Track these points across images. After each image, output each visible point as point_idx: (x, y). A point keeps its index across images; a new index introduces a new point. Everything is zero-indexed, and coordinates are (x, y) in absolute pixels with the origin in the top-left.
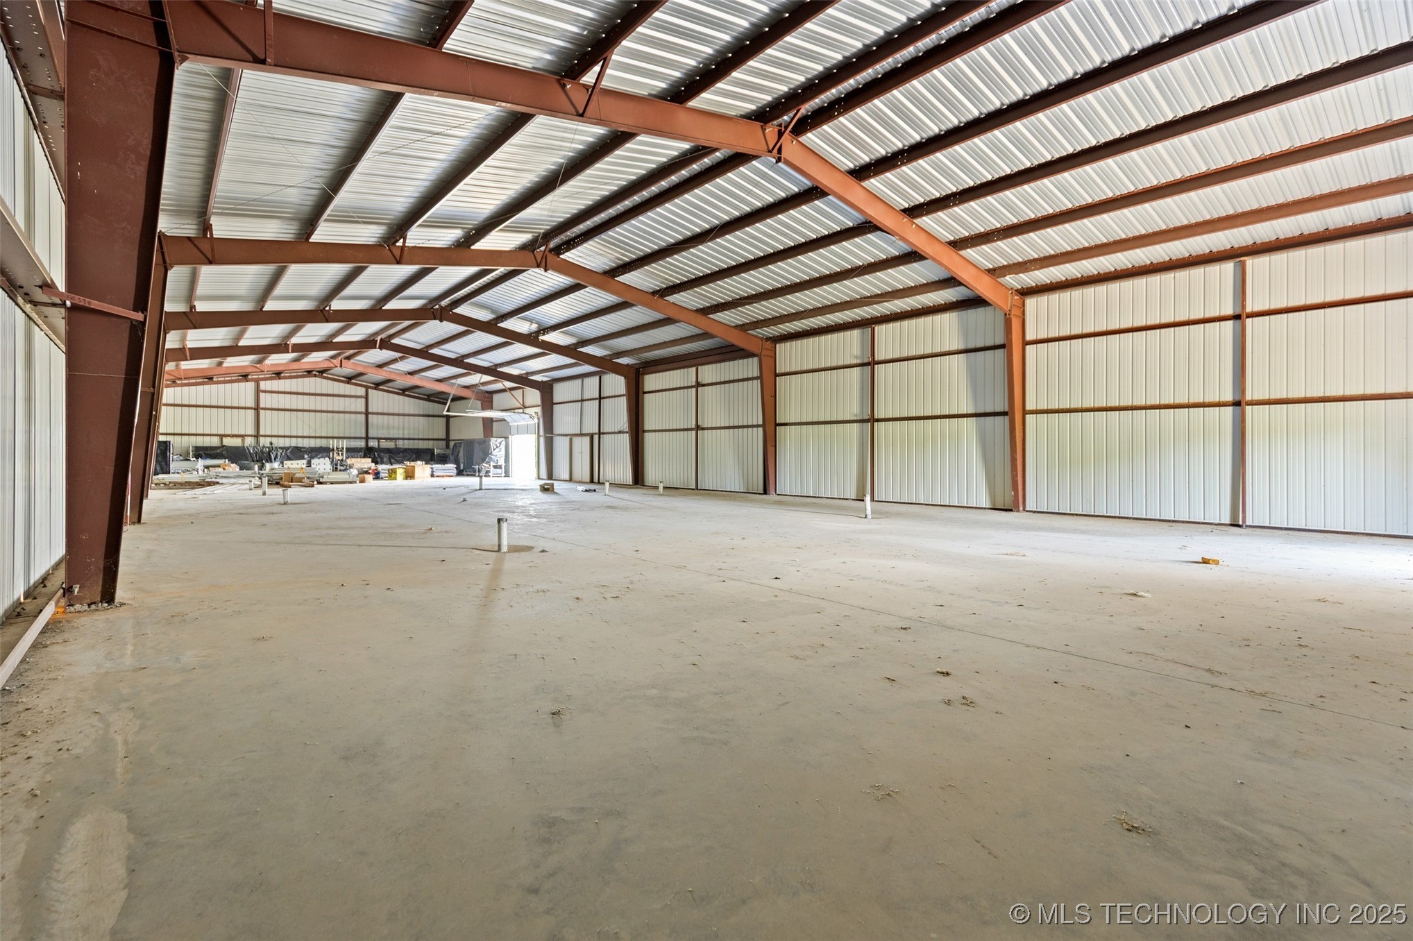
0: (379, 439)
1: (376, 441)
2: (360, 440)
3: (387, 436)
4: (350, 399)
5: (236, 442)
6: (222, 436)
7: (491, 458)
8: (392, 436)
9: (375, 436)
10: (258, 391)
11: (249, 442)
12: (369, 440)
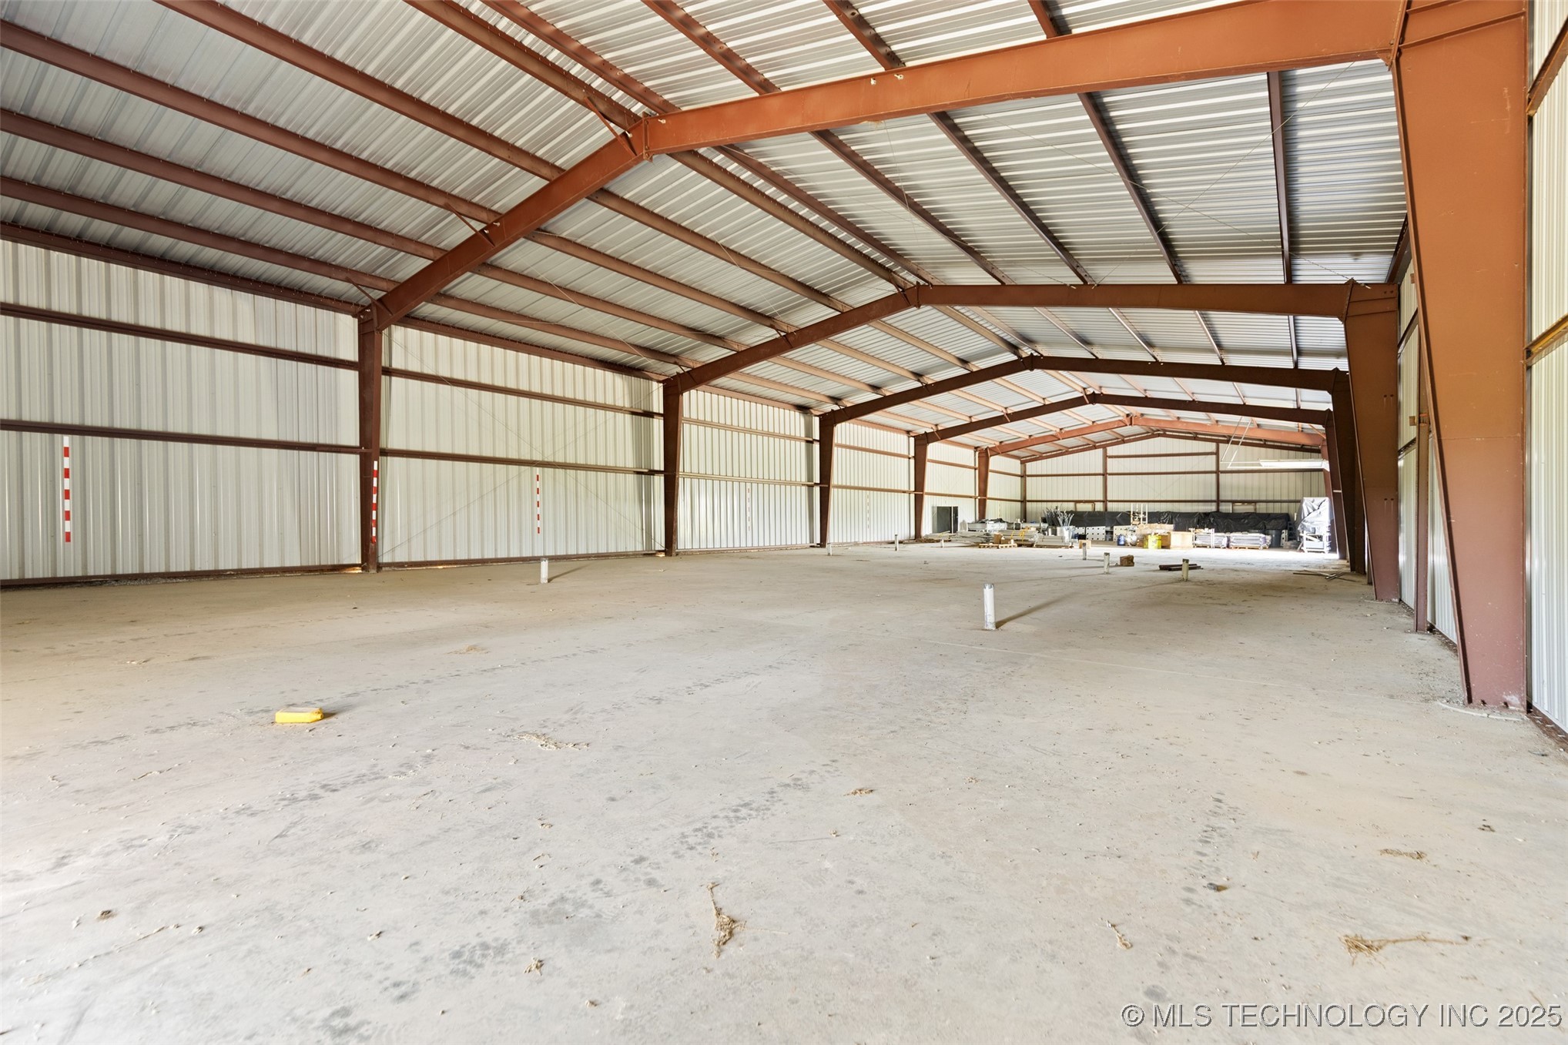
0: (1234, 502)
1: (1231, 504)
2: (1210, 503)
3: (1243, 499)
4: (1196, 458)
5: (1088, 507)
6: (1077, 502)
7: (1304, 526)
8: (1250, 498)
9: (1229, 499)
10: (1106, 457)
11: (1099, 507)
12: (1221, 504)
